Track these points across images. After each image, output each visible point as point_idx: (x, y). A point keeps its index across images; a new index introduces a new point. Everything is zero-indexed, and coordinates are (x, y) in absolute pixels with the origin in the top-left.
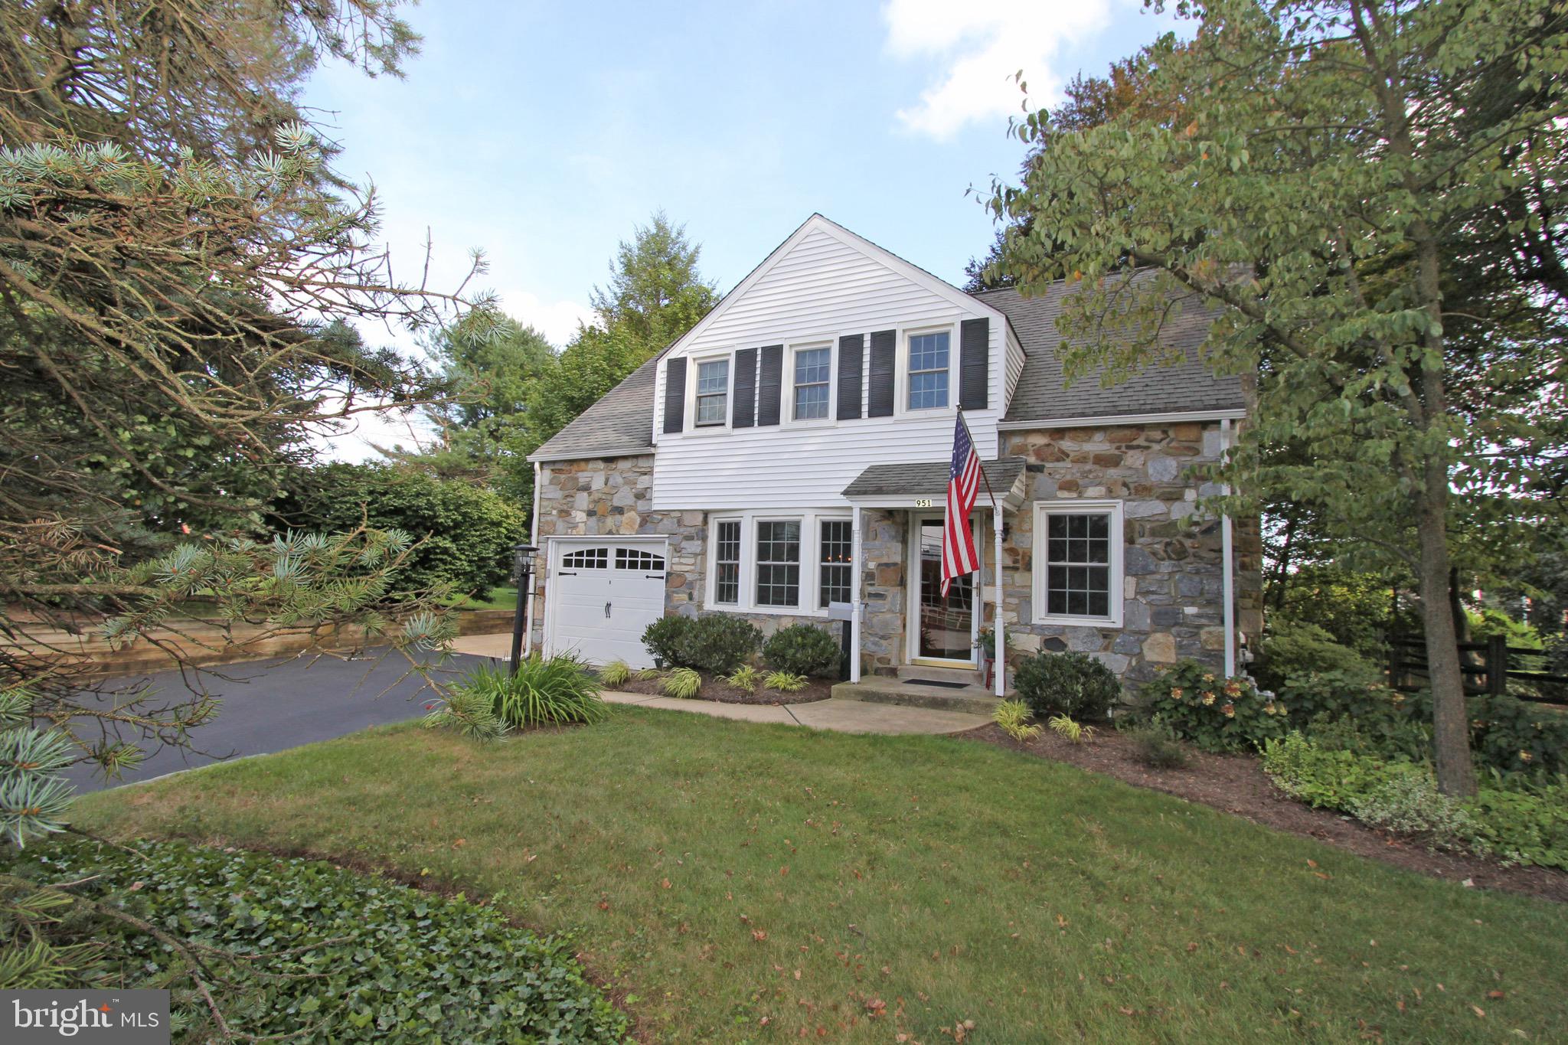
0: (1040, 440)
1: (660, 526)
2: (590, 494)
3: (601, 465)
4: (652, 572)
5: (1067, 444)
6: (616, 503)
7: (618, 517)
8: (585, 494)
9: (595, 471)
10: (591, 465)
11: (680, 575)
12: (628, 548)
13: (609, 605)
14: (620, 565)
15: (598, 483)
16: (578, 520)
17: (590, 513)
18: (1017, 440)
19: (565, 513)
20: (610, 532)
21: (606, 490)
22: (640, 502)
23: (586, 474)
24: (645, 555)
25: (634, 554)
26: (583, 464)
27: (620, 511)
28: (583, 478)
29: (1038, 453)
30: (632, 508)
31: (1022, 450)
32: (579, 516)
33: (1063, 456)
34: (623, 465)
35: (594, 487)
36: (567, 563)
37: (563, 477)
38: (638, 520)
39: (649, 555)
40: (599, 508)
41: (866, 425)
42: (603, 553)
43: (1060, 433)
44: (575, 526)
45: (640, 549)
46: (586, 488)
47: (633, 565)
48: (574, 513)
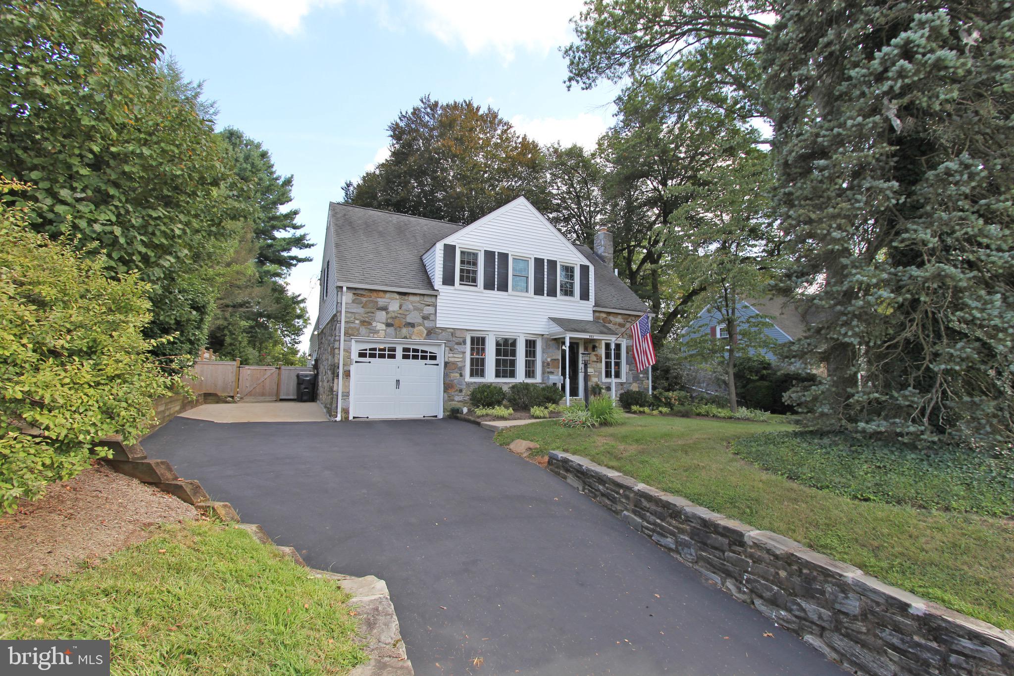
0: (604, 315)
1: (440, 337)
2: (387, 313)
3: (397, 296)
4: (428, 361)
5: (611, 318)
6: (409, 320)
7: (410, 328)
8: (384, 313)
9: (392, 299)
10: (388, 295)
11: (454, 363)
12: (412, 347)
13: (398, 381)
14: (405, 357)
15: (394, 306)
16: (378, 328)
17: (388, 325)
18: (597, 314)
19: (366, 323)
20: (405, 338)
21: (401, 312)
22: (426, 322)
23: (384, 300)
24: (423, 351)
25: (417, 351)
26: (381, 294)
27: (412, 325)
28: (381, 302)
29: (603, 320)
30: (419, 325)
31: (598, 318)
32: (381, 327)
33: (610, 322)
34: (411, 298)
35: (391, 309)
36: (362, 355)
37: (364, 299)
38: (425, 332)
39: (426, 352)
40: (396, 322)
41: (545, 299)
42: (394, 350)
43: (609, 313)
44: (377, 332)
45: (420, 348)
46: (384, 309)
47: (415, 357)
48: (374, 324)
